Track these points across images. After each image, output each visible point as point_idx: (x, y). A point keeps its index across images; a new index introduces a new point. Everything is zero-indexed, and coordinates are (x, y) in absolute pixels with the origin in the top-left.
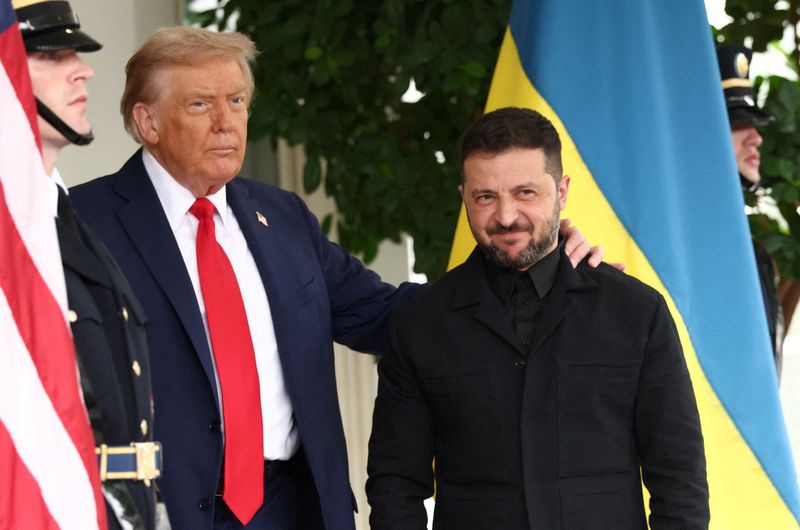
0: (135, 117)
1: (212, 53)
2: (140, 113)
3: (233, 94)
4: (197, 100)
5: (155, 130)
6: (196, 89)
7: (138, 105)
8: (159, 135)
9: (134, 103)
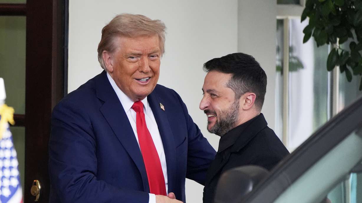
0: (103, 56)
1: (143, 33)
2: (106, 56)
3: (150, 54)
4: (132, 56)
5: (112, 65)
6: (131, 50)
7: (104, 51)
8: (113, 68)
9: (103, 50)
